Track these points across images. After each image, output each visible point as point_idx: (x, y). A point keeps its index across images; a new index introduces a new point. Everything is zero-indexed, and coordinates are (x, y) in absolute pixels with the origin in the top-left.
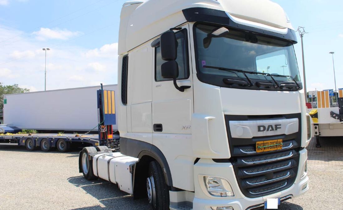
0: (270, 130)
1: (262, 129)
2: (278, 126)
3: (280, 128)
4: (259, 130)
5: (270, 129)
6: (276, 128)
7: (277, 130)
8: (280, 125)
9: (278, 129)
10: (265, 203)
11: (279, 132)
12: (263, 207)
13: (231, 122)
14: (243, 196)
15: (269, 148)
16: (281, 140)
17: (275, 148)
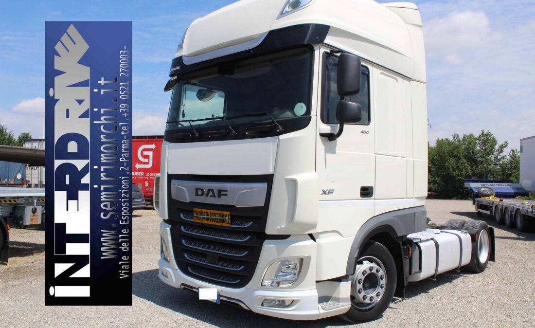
0: (211, 196)
1: (200, 192)
2: (222, 193)
3: (226, 195)
4: (197, 194)
5: (211, 194)
6: (220, 195)
7: (220, 197)
8: (226, 191)
9: (222, 196)
10: (199, 289)
13: (173, 181)
14: (177, 267)
15: (209, 220)
16: (228, 213)
17: (218, 222)
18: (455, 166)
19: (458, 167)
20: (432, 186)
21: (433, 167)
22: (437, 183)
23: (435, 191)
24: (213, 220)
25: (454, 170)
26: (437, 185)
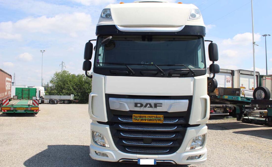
0: (148, 107)
1: (139, 105)
2: (158, 105)
3: (161, 106)
4: (136, 106)
5: (148, 106)
7: (156, 107)
8: (161, 104)
9: (158, 107)
10: (139, 159)
11: (159, 109)
12: (137, 162)
13: (111, 99)
14: (117, 149)
15: (147, 120)
16: (162, 116)
17: (154, 121)
18: (88, 88)
19: (89, 88)
20: (76, 97)
21: (77, 88)
22: (79, 96)
23: (78, 100)
24: (150, 120)
25: (87, 90)
26: (78, 97)
